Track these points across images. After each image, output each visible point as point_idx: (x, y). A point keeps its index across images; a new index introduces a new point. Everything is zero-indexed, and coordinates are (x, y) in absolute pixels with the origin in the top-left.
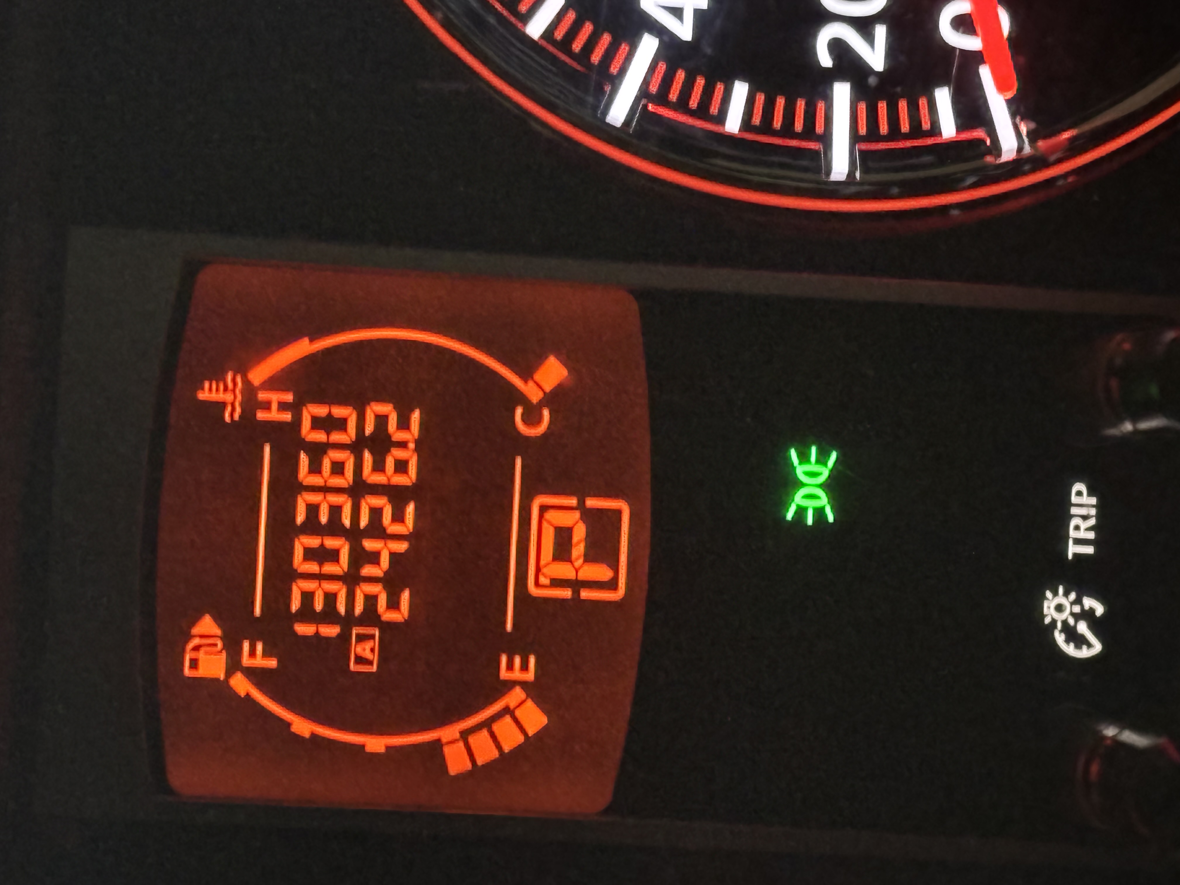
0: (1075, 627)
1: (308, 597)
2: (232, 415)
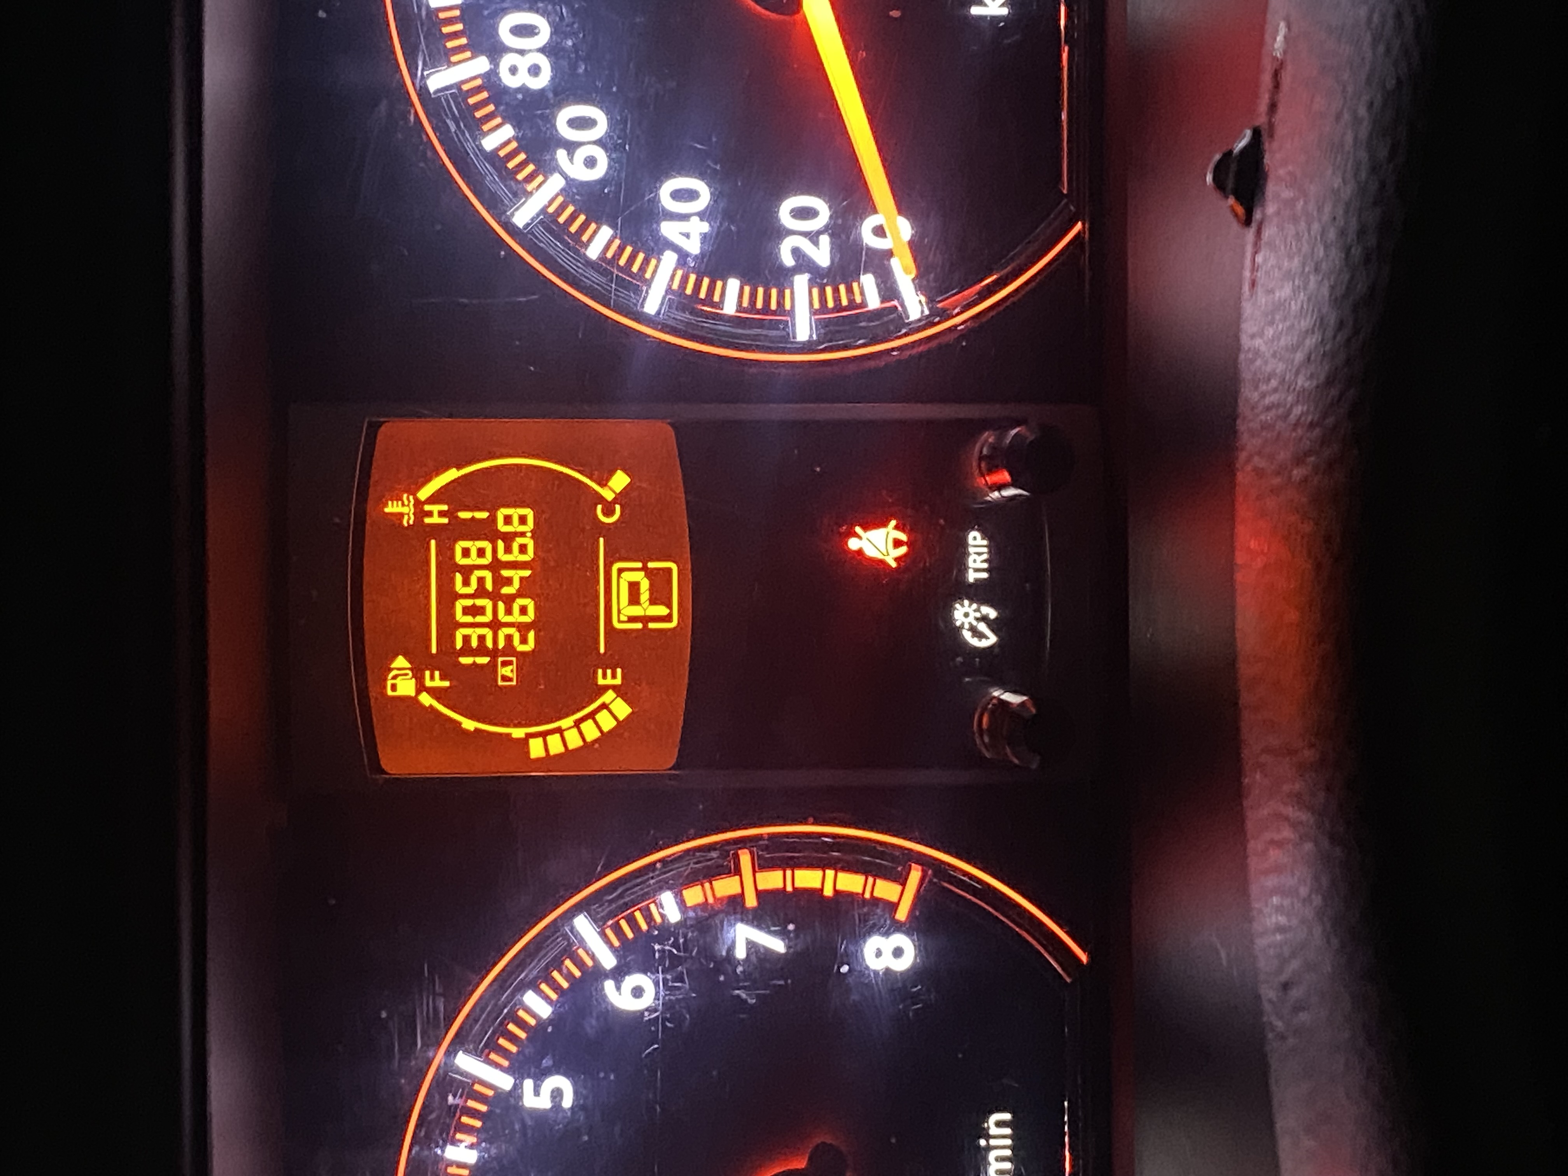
0: (976, 627)
1: (466, 639)
2: (408, 522)
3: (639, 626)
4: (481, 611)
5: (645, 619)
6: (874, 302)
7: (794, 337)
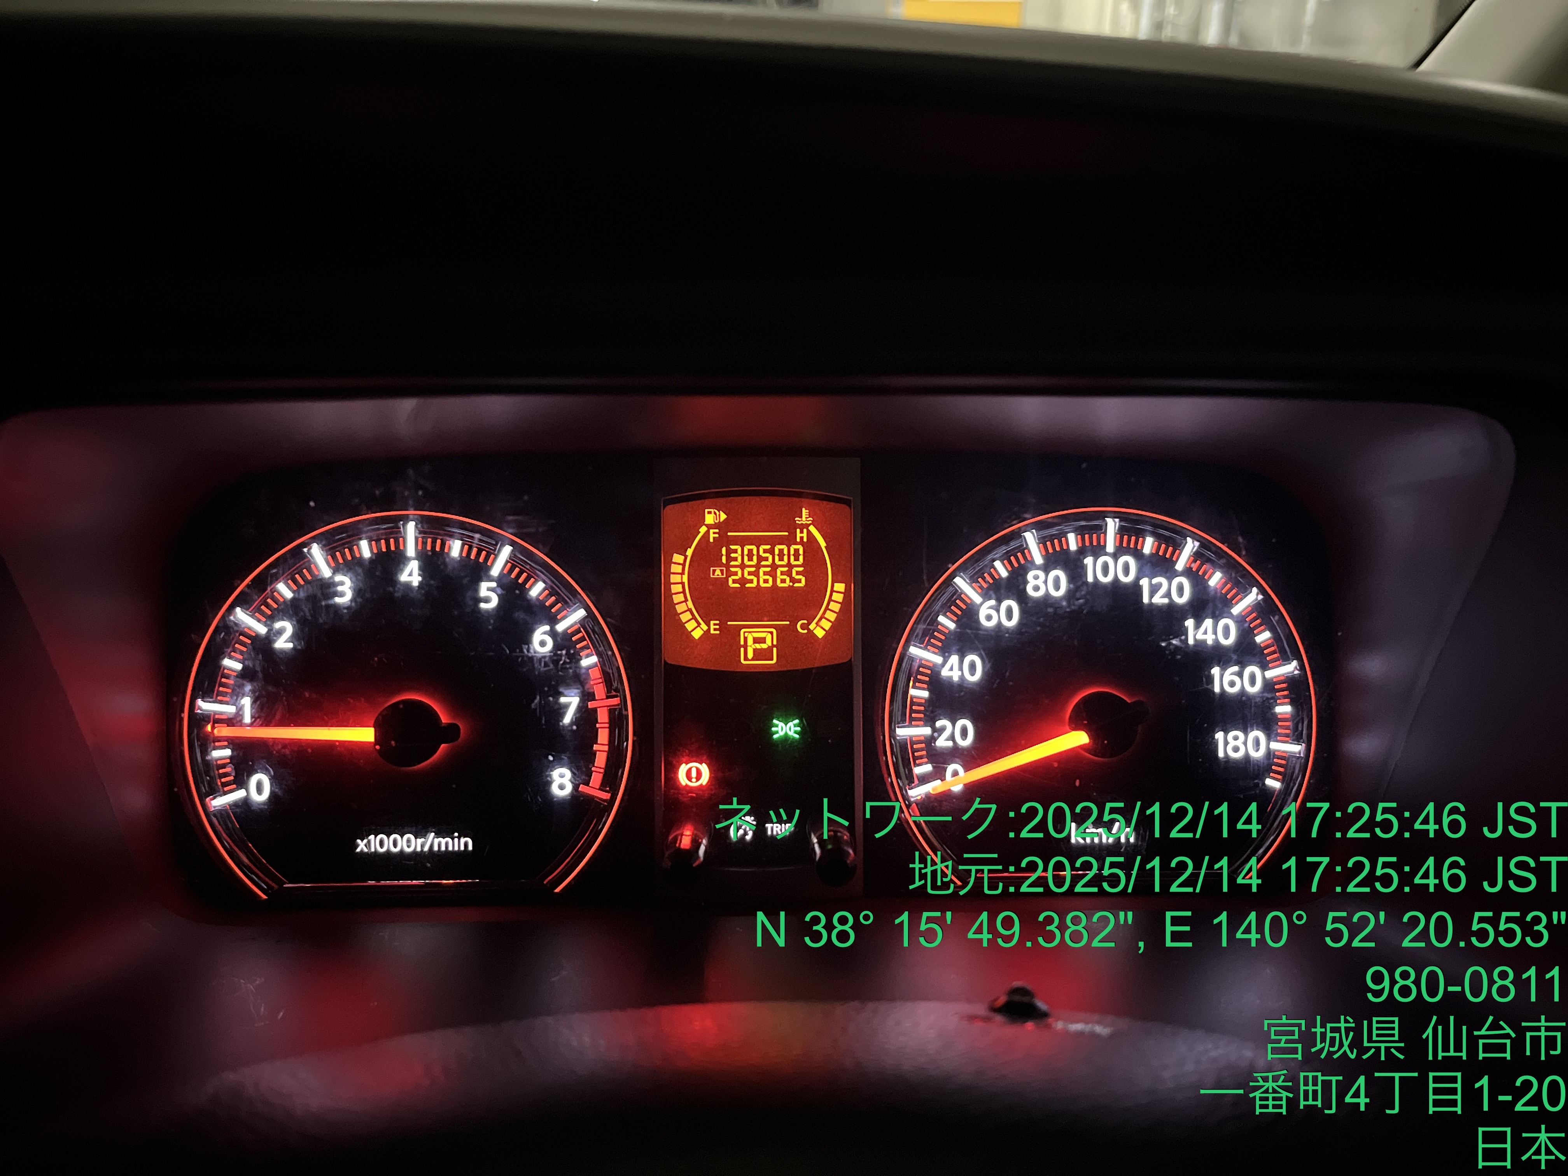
0: (741, 828)
1: (735, 551)
2: (797, 520)
3: (742, 643)
4: (750, 559)
5: (745, 646)
6: (918, 770)
7: (898, 727)
